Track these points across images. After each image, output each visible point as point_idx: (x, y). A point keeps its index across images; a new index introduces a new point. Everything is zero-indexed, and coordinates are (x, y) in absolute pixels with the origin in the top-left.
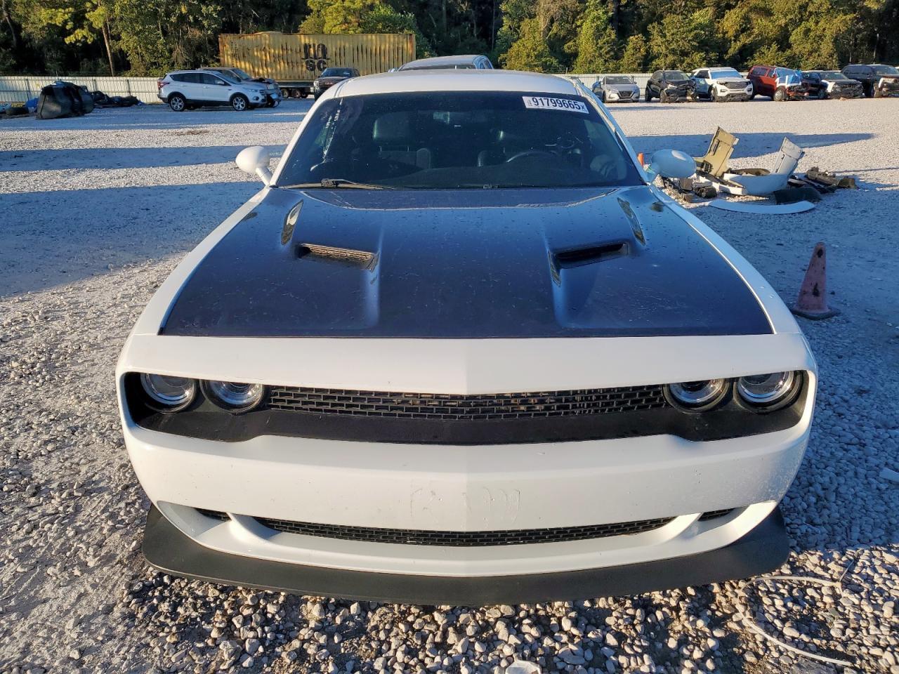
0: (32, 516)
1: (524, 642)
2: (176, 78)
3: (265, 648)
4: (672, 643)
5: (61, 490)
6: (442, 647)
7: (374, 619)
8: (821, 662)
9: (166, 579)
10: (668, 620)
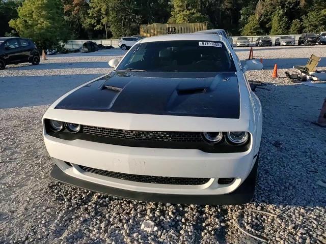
0: (33, 163)
1: (154, 216)
2: (124, 39)
3: (77, 206)
4: (204, 224)
5: (43, 158)
6: (128, 214)
7: (112, 203)
8: (255, 239)
9: (59, 184)
10: (207, 218)
